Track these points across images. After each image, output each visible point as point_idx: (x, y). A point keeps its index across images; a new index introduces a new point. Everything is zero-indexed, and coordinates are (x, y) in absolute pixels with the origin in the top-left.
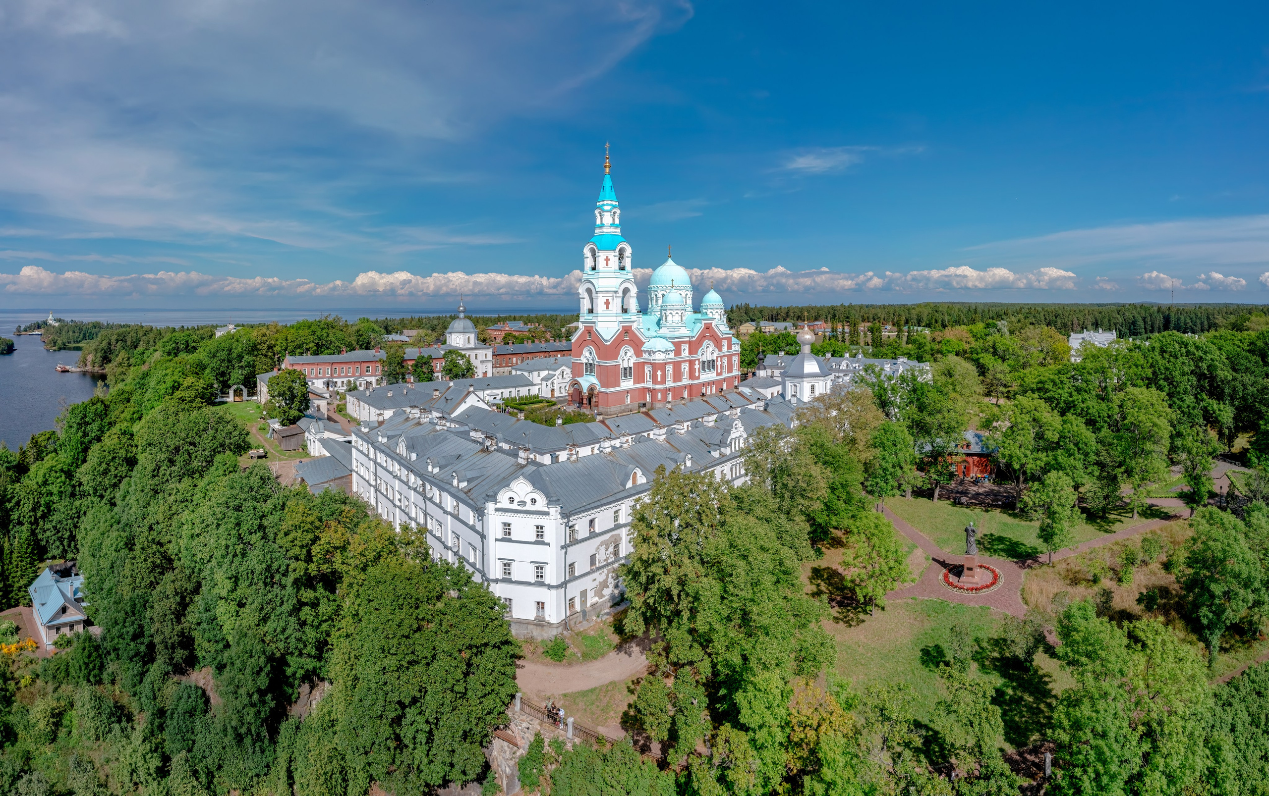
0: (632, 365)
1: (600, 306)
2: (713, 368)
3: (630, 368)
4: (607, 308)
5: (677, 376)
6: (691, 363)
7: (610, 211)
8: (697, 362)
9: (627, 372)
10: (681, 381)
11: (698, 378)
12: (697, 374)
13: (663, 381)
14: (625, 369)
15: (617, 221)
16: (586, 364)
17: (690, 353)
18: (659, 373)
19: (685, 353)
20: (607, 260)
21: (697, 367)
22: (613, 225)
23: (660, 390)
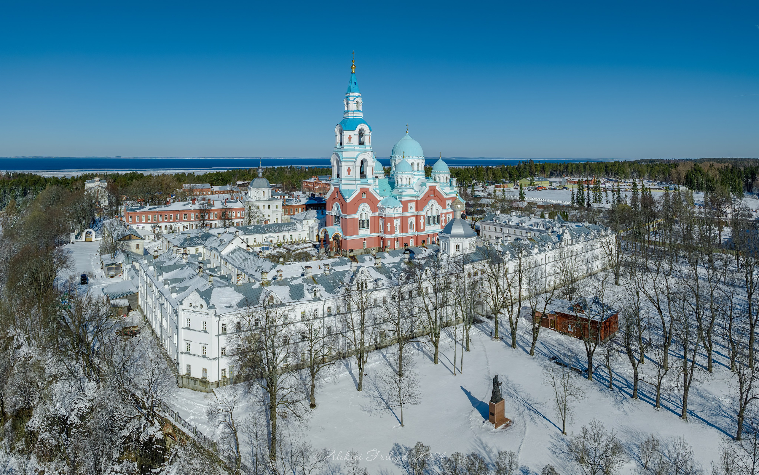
0: (368, 218)
1: (344, 174)
2: (438, 222)
3: (368, 220)
4: (349, 174)
5: (404, 228)
6: (417, 218)
7: (353, 101)
8: (422, 217)
9: (364, 224)
10: (407, 232)
11: (423, 230)
12: (422, 227)
13: (393, 232)
14: (363, 221)
15: (360, 108)
16: (336, 216)
17: (417, 210)
18: (389, 225)
19: (412, 211)
20: (350, 138)
21: (422, 221)
22: (357, 110)
23: (390, 239)
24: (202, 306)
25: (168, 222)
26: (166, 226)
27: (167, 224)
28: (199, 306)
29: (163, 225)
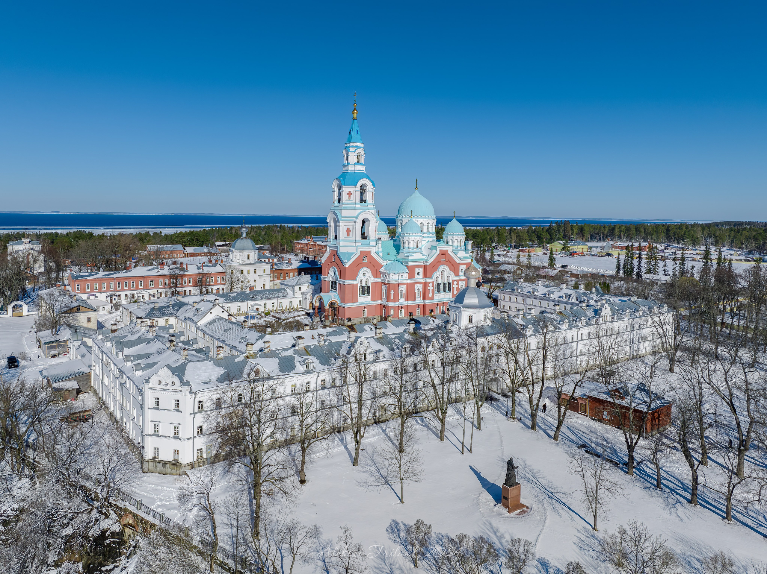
0: (370, 284)
1: (342, 235)
2: (449, 290)
3: (369, 287)
4: (348, 235)
5: (410, 295)
6: (425, 284)
7: (354, 152)
8: (431, 284)
9: (365, 290)
10: (414, 299)
11: (432, 298)
12: (430, 295)
13: (397, 299)
14: (363, 287)
15: (362, 161)
16: (332, 282)
17: (425, 276)
18: (392, 292)
19: (419, 277)
20: (349, 194)
21: (430, 288)
22: (358, 163)
23: (394, 308)
24: (174, 384)
25: (130, 290)
26: (126, 295)
27: (129, 293)
28: (171, 384)
29: (123, 294)
